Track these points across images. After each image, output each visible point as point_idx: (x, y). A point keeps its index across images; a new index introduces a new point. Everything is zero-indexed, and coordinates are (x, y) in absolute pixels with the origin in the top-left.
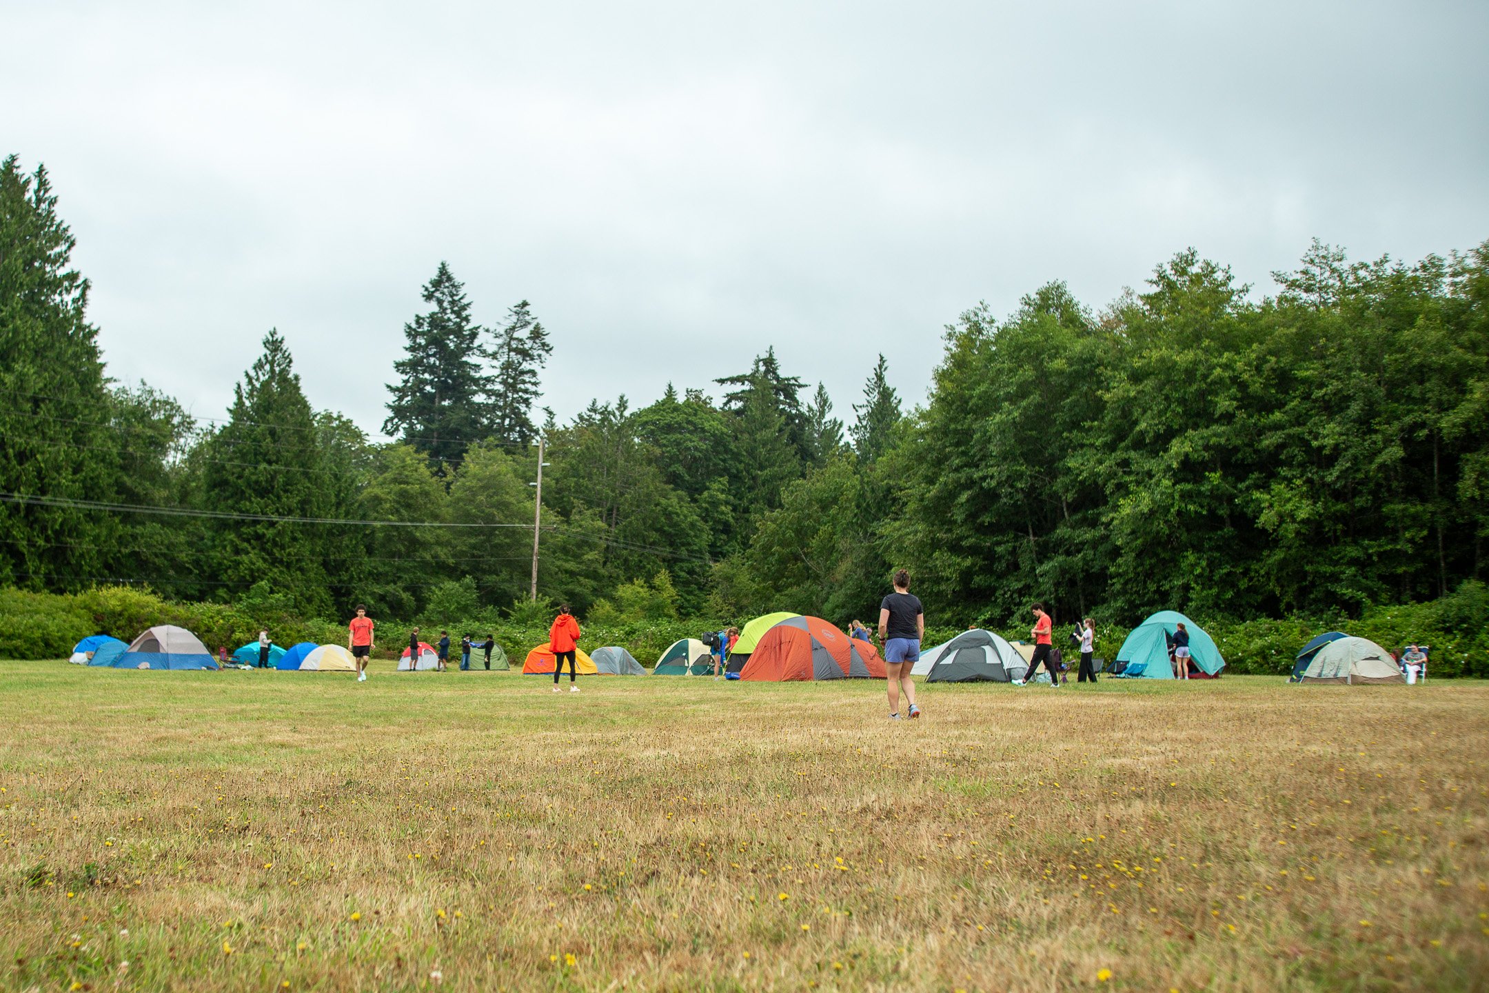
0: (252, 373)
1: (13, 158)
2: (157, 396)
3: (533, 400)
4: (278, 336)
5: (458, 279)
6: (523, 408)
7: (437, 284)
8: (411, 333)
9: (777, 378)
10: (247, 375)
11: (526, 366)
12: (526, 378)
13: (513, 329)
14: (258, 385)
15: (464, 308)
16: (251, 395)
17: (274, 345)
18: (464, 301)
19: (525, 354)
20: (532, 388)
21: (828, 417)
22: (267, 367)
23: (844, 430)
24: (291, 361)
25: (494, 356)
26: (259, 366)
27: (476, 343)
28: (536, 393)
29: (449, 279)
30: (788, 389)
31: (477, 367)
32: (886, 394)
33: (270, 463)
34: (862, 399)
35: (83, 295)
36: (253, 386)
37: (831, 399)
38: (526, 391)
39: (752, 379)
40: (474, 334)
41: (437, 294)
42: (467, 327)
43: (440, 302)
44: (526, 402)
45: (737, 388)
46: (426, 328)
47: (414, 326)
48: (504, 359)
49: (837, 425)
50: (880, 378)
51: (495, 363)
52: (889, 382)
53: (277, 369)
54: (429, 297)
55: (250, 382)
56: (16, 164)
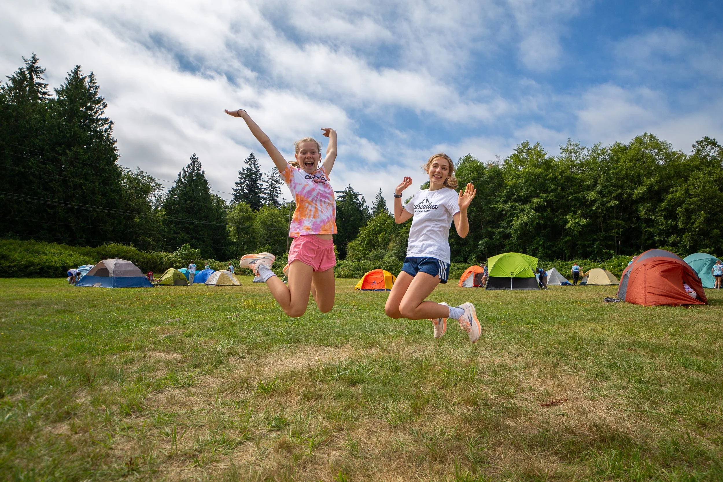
0: (186, 169)
1: (78, 67)
2: (145, 174)
3: (279, 196)
4: (196, 157)
5: (256, 158)
6: (276, 198)
7: (250, 159)
8: (240, 173)
9: (353, 192)
10: (183, 169)
11: (277, 185)
12: (277, 189)
13: (273, 174)
14: (188, 174)
15: (258, 167)
16: (184, 177)
17: (194, 159)
18: (258, 165)
19: (277, 181)
20: (279, 192)
21: (365, 205)
22: (192, 167)
23: (369, 209)
24: (201, 166)
25: (267, 182)
26: (188, 167)
27: (261, 178)
28: (280, 194)
29: (254, 158)
30: (356, 196)
31: (261, 185)
32: (382, 199)
33: (192, 201)
34: (375, 200)
35: (110, 127)
36: (186, 174)
37: (366, 200)
38: (277, 193)
39: (346, 192)
40: (261, 175)
41: (250, 162)
42: (259, 173)
43: (250, 165)
44: (277, 196)
45: (342, 194)
46: (246, 172)
47: (242, 171)
48: (270, 183)
49: (367, 207)
50: (380, 194)
51: (267, 184)
52: (382, 196)
53: (195, 168)
54: (247, 163)
55: (185, 172)
56: (79, 69)
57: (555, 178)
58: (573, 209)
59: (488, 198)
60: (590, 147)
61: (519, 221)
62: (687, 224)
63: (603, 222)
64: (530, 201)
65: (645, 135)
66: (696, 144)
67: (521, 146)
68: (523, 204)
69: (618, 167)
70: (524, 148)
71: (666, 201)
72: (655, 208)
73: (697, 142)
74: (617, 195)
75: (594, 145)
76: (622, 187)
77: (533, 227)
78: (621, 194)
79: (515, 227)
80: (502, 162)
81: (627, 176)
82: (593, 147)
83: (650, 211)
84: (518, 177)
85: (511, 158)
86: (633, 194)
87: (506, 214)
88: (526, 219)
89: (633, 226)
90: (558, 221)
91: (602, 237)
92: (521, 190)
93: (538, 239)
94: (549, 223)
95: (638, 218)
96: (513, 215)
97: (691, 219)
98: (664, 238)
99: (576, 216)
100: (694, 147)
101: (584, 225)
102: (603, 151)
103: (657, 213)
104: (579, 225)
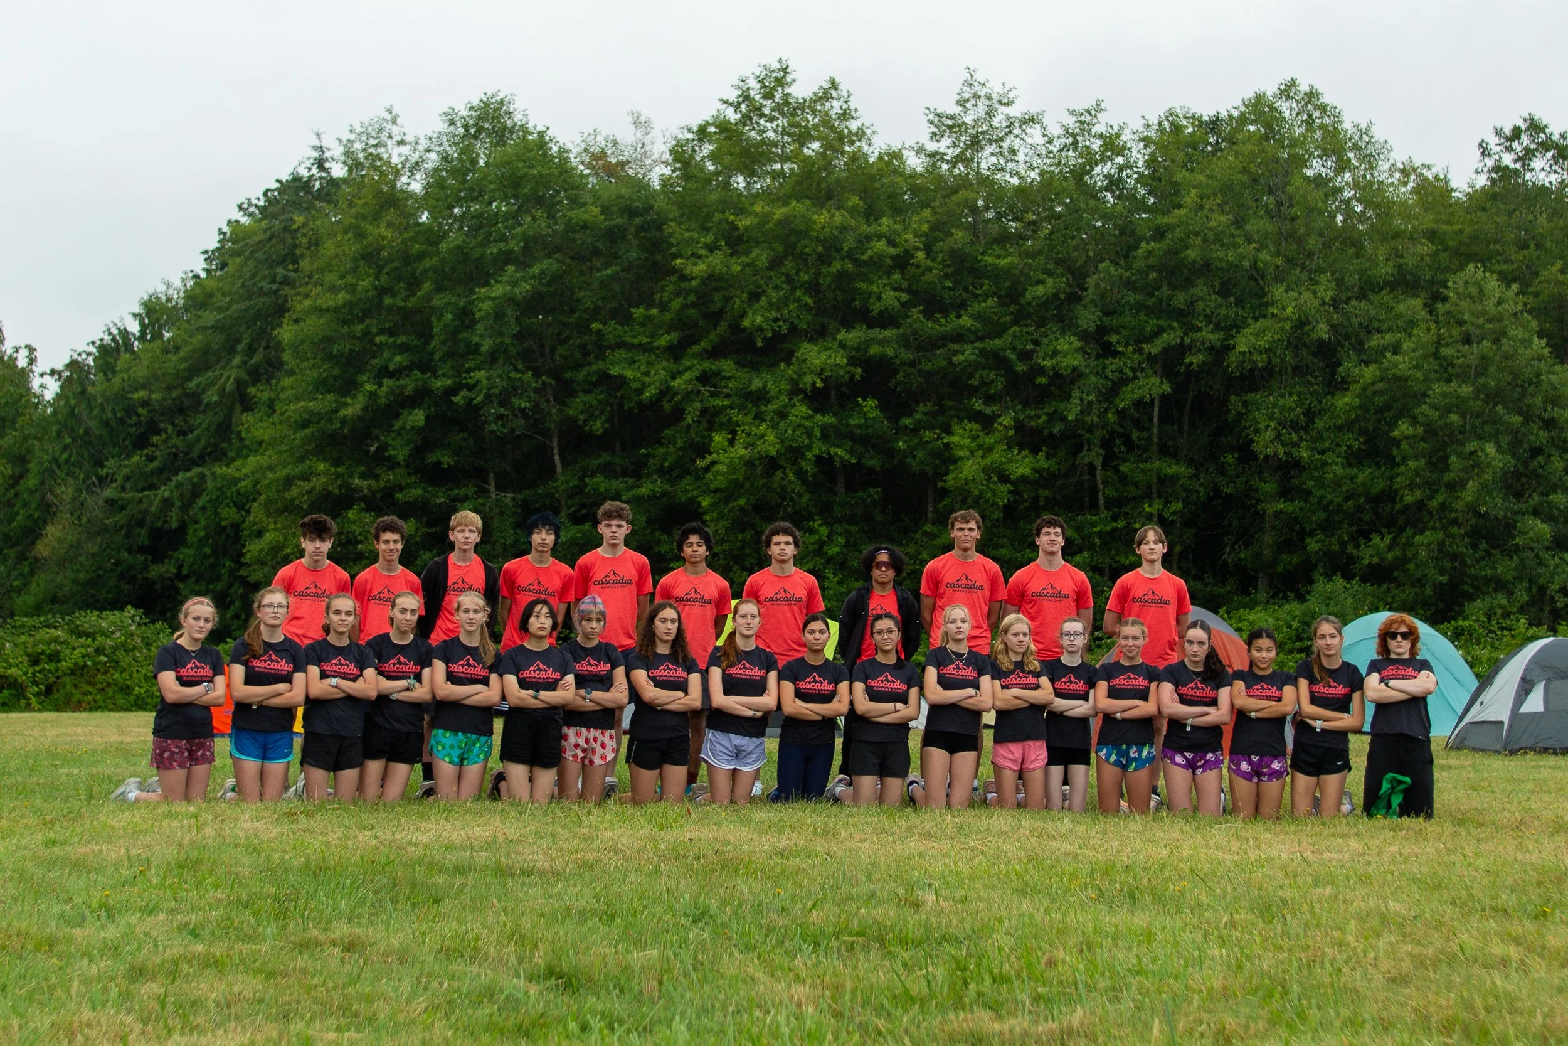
57: (902, 262)
58: (978, 405)
59: (595, 326)
60: (1057, 122)
61: (740, 451)
62: (1432, 488)
63: (1105, 465)
64: (788, 357)
65: (1288, 90)
66: (1493, 141)
67: (753, 84)
68: (755, 367)
69: (1170, 228)
70: (769, 95)
71: (1356, 387)
72: (1311, 415)
73: (1499, 133)
74: (1166, 350)
75: (1072, 113)
76: (1184, 316)
77: (801, 474)
78: (1182, 349)
79: (719, 477)
80: (660, 149)
81: (1207, 264)
82: (1071, 121)
83: (1294, 426)
84: (736, 241)
85: (702, 133)
86: (1228, 348)
87: (678, 414)
88: (770, 444)
89: (1228, 490)
90: (911, 452)
91: (1100, 534)
92: (755, 296)
93: (824, 531)
94: (874, 462)
95: (1246, 453)
96: (711, 419)
97: (1447, 468)
98: (1343, 544)
99: (989, 440)
100: (1485, 152)
101: (1023, 479)
102: (1112, 145)
103: (1320, 437)
104: (1004, 478)
